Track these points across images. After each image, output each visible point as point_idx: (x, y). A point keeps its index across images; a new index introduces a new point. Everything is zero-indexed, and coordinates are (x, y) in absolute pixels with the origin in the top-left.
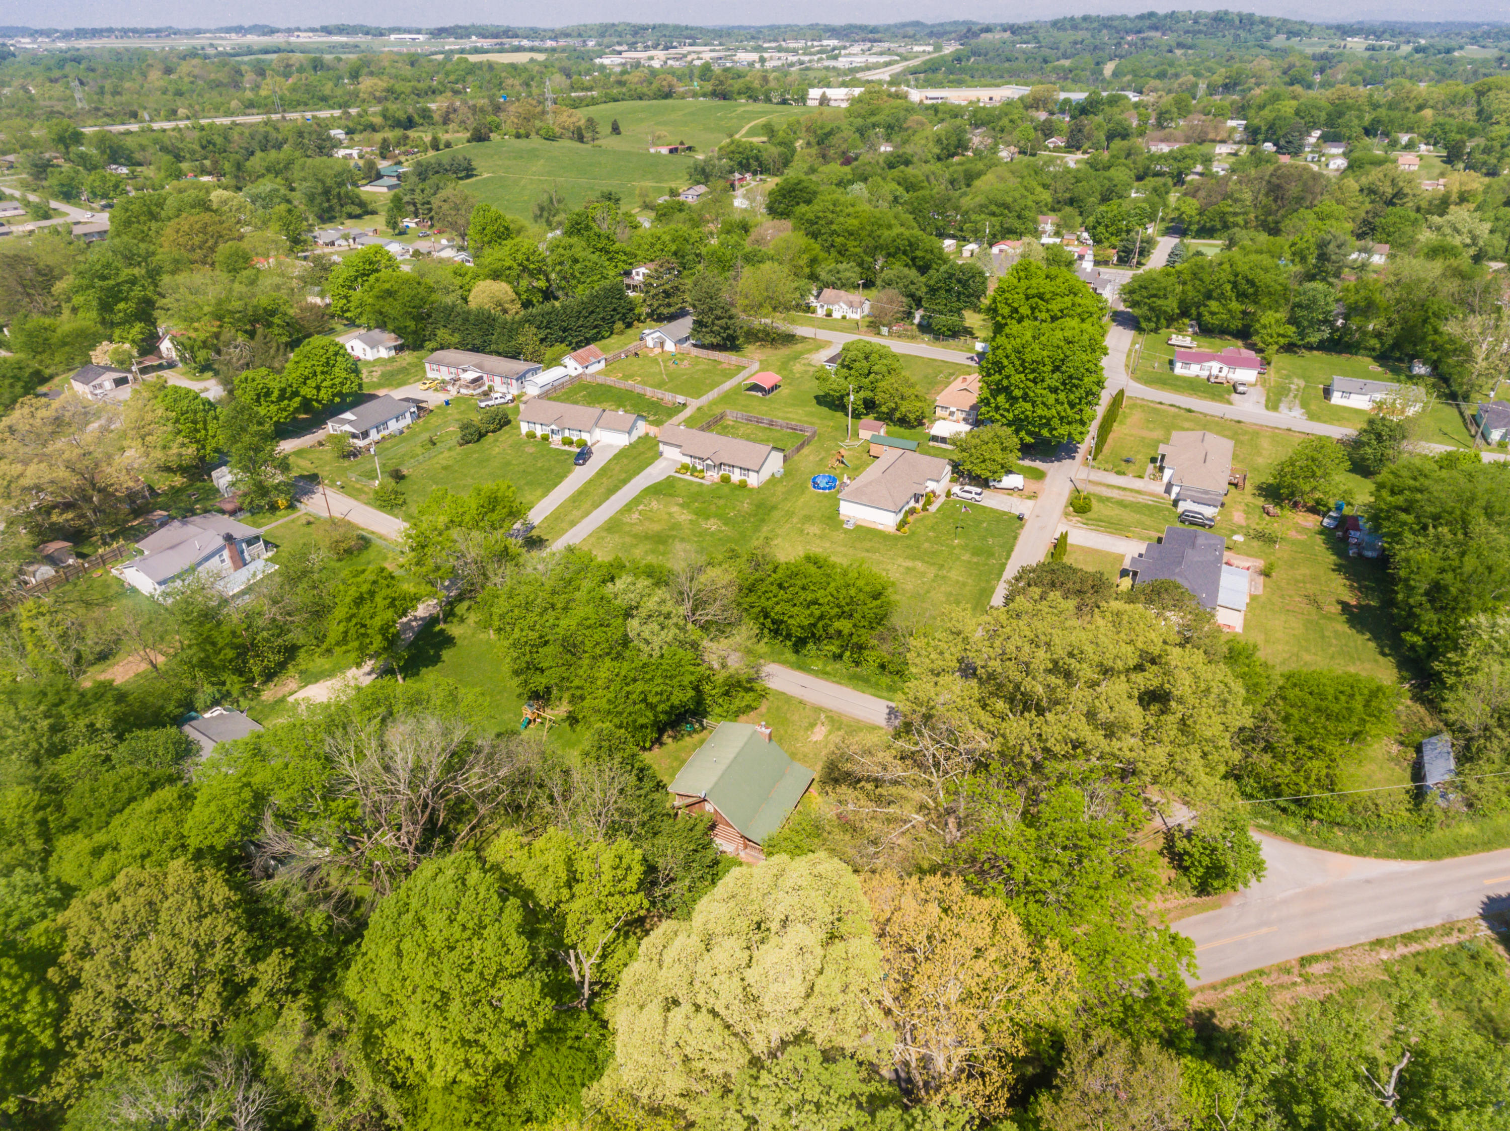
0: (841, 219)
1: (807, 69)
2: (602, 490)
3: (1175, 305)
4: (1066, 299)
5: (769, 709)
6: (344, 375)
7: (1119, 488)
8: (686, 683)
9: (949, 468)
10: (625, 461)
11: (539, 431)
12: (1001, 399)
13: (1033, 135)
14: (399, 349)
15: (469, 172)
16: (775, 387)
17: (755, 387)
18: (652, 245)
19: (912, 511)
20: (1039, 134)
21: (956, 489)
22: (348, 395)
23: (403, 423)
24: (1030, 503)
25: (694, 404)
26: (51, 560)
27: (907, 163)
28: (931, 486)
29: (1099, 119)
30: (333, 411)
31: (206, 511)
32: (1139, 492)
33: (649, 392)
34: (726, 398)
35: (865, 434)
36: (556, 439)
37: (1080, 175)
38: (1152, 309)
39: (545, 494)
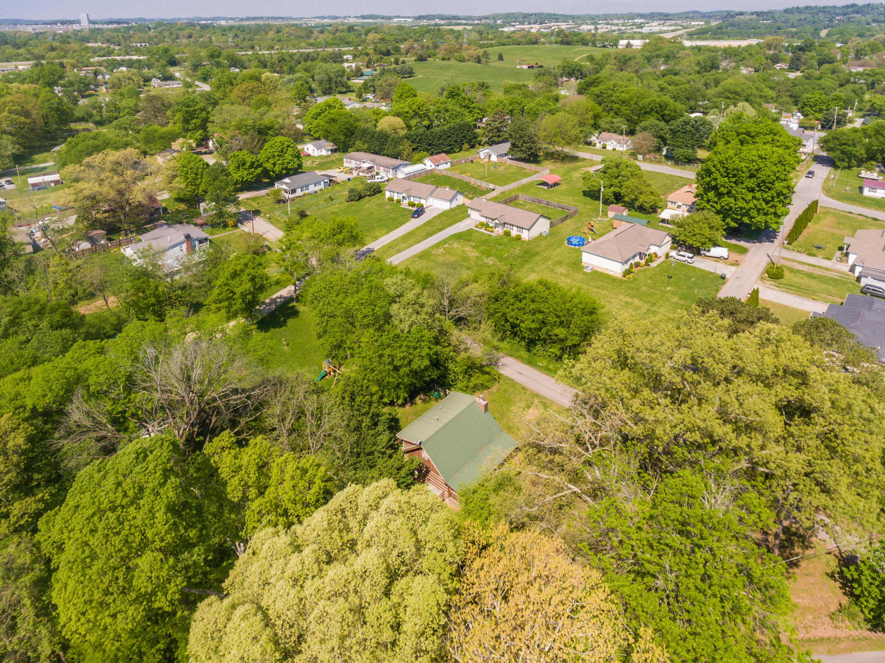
0: (618, 94)
1: (623, 33)
2: (424, 233)
3: (863, 151)
4: (767, 136)
5: (499, 389)
6: (290, 158)
7: (809, 265)
8: (424, 354)
9: (668, 239)
10: (445, 218)
11: (396, 197)
12: (711, 194)
13: (764, 61)
14: (334, 151)
15: (411, 73)
16: (556, 184)
17: (544, 184)
18: (497, 106)
19: (637, 265)
20: (769, 61)
21: (673, 253)
22: (291, 169)
23: (318, 188)
24: (733, 268)
25: (499, 189)
26: (92, 240)
27: (676, 74)
28: (653, 249)
29: (814, 53)
30: (280, 177)
31: (188, 223)
32: (827, 269)
33: (473, 181)
34: (524, 188)
35: (611, 214)
36: (406, 202)
37: (796, 82)
38: (843, 152)
39: (387, 233)
